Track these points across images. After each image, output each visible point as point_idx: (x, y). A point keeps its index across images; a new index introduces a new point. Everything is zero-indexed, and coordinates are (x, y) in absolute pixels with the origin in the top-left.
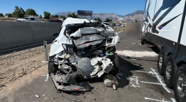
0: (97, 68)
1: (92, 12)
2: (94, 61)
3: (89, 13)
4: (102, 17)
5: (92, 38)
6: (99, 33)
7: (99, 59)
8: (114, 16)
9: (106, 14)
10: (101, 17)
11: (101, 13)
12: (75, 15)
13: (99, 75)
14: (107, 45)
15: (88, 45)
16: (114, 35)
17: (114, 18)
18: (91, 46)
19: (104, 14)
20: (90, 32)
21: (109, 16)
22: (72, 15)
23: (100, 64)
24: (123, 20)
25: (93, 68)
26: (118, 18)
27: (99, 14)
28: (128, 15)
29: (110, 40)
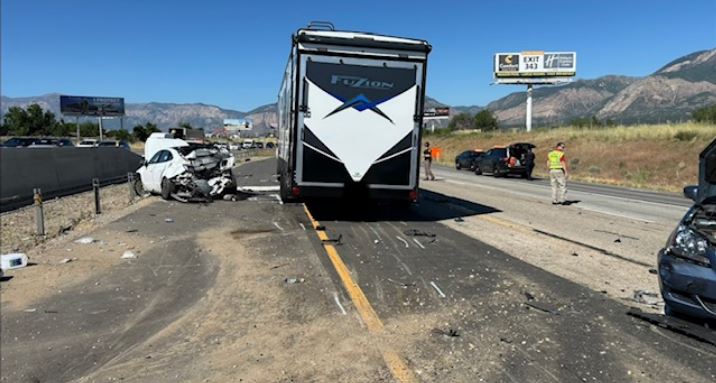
0: (216, 187)
1: (122, 100)
2: (212, 182)
3: (109, 106)
4: (158, 117)
5: (205, 161)
6: (212, 155)
7: (217, 179)
8: (208, 114)
9: (175, 105)
10: (155, 117)
11: (153, 103)
12: (44, 112)
13: (219, 192)
14: (222, 168)
15: (202, 167)
16: (229, 157)
17: (209, 121)
18: (205, 169)
19: (166, 106)
20: (203, 154)
21: (189, 113)
22: (30, 115)
23: (218, 183)
24: (243, 128)
25: (212, 188)
26: (226, 122)
27: (145, 107)
28: (259, 110)
29: (225, 163)
